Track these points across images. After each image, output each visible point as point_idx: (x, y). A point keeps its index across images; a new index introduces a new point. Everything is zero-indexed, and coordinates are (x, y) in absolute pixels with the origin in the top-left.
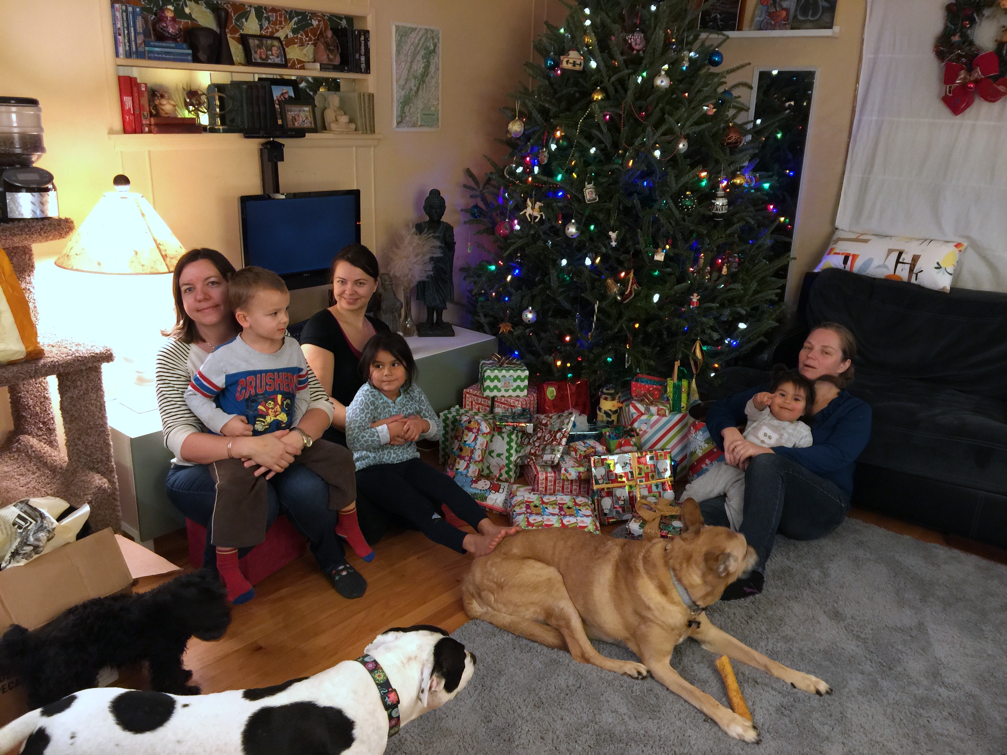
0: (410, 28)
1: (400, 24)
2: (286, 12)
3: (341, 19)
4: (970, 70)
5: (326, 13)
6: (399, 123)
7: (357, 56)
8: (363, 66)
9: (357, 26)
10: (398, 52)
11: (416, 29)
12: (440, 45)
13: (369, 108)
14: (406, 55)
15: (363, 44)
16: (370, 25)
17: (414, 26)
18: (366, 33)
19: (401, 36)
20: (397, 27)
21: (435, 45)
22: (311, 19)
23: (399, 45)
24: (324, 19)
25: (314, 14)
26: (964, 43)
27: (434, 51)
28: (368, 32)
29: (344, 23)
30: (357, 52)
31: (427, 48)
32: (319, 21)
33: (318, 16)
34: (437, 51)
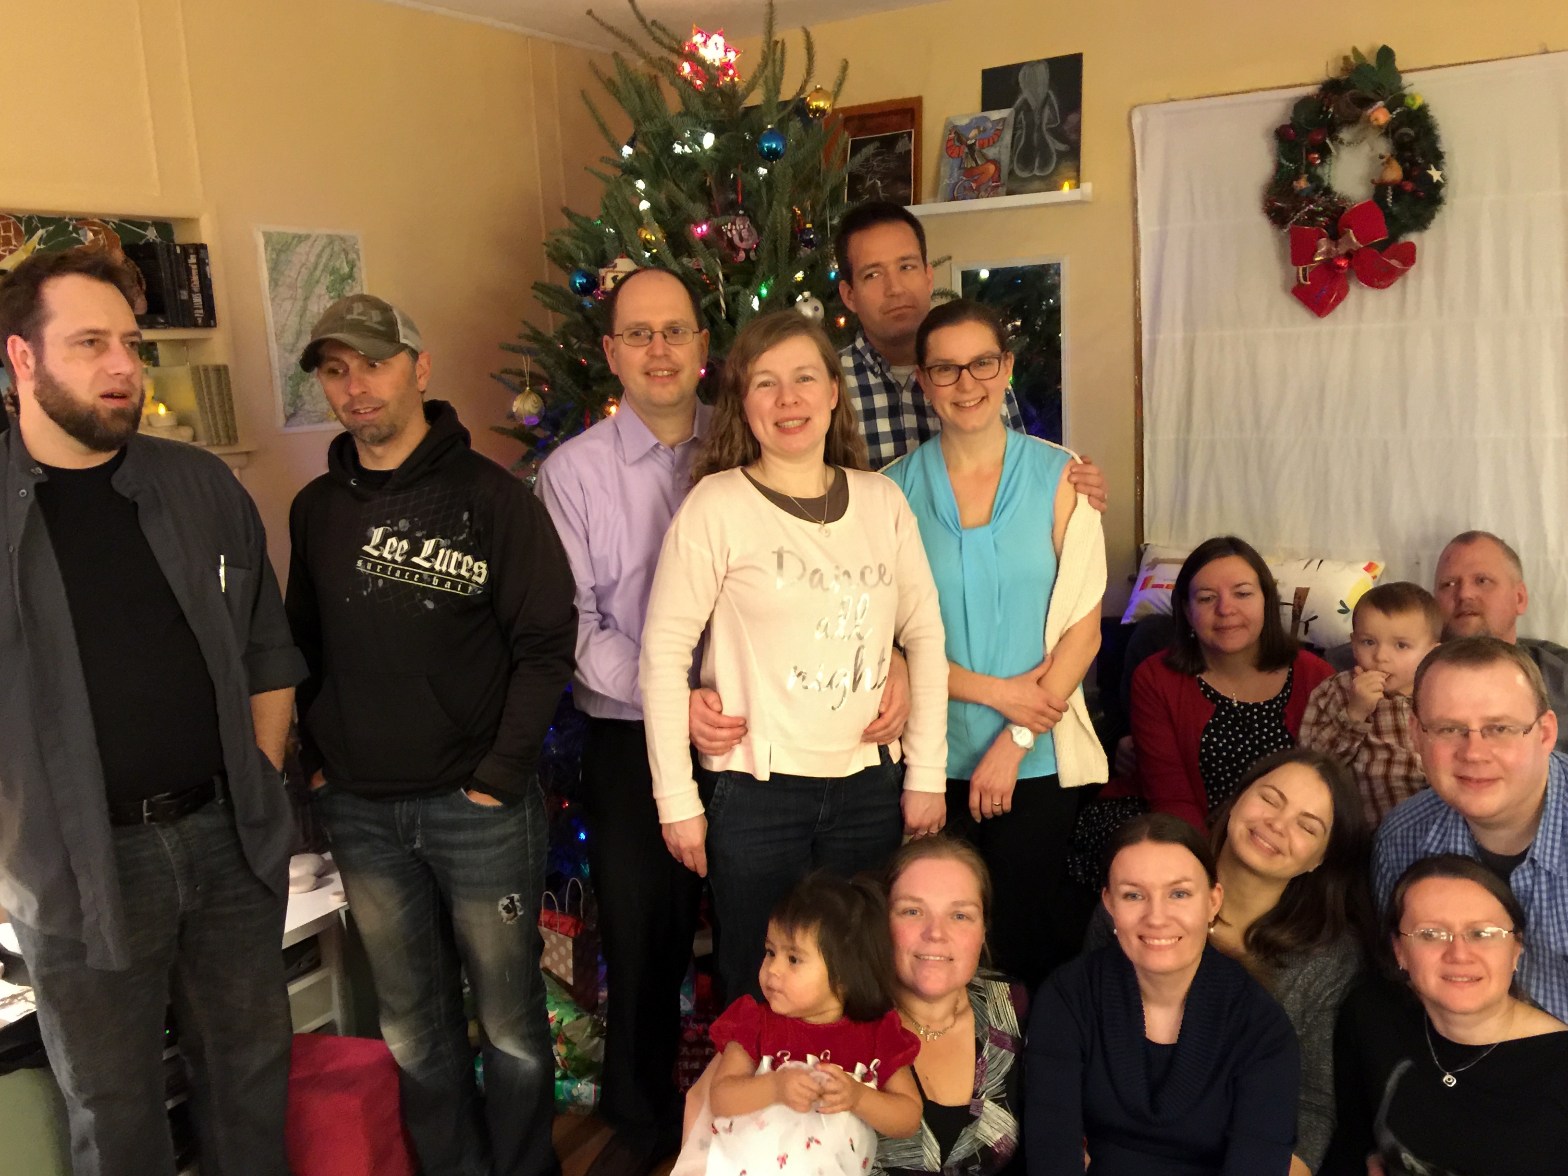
0: (294, 236)
1: (273, 228)
2: (19, 219)
3: (143, 225)
4: (1335, 236)
5: (109, 215)
6: (289, 418)
7: (184, 294)
8: (199, 313)
9: (181, 237)
10: (274, 282)
11: (308, 237)
12: (362, 264)
13: (220, 393)
14: (292, 287)
15: (194, 272)
16: (206, 234)
17: (302, 231)
18: (200, 249)
19: (279, 252)
20: (268, 237)
21: (352, 266)
22: (76, 229)
23: (275, 269)
24: (105, 228)
25: (83, 221)
26: (1316, 190)
27: (351, 276)
28: (204, 247)
29: (151, 234)
30: (181, 287)
31: (334, 271)
32: (95, 233)
33: (94, 224)
34: (356, 275)
